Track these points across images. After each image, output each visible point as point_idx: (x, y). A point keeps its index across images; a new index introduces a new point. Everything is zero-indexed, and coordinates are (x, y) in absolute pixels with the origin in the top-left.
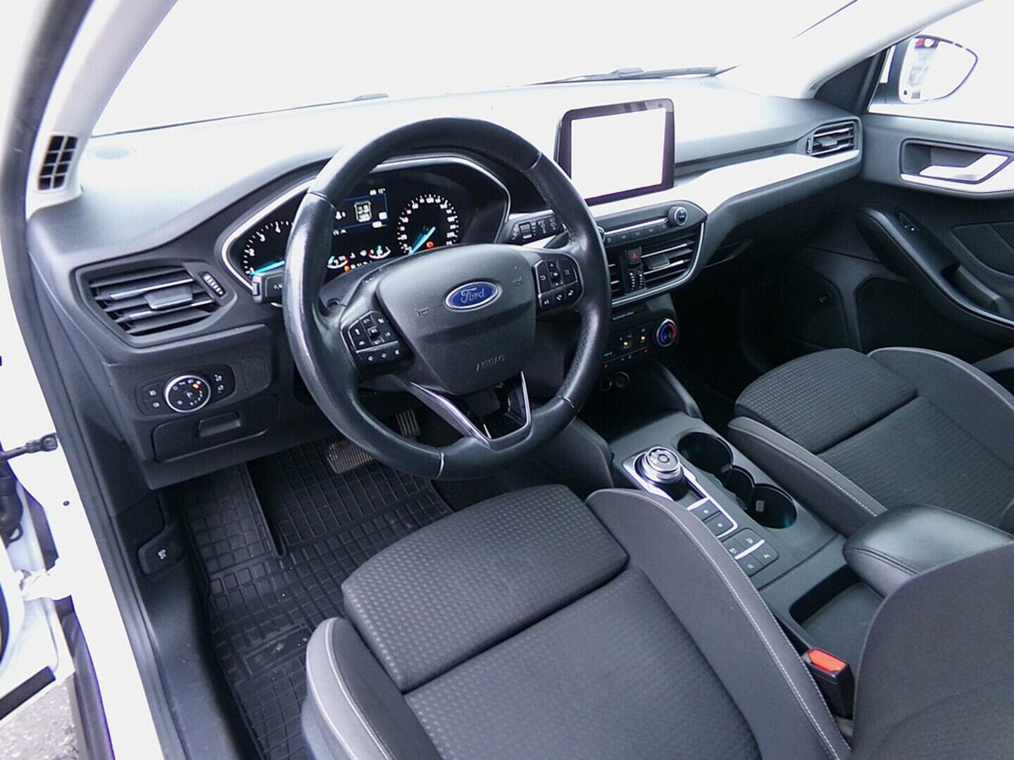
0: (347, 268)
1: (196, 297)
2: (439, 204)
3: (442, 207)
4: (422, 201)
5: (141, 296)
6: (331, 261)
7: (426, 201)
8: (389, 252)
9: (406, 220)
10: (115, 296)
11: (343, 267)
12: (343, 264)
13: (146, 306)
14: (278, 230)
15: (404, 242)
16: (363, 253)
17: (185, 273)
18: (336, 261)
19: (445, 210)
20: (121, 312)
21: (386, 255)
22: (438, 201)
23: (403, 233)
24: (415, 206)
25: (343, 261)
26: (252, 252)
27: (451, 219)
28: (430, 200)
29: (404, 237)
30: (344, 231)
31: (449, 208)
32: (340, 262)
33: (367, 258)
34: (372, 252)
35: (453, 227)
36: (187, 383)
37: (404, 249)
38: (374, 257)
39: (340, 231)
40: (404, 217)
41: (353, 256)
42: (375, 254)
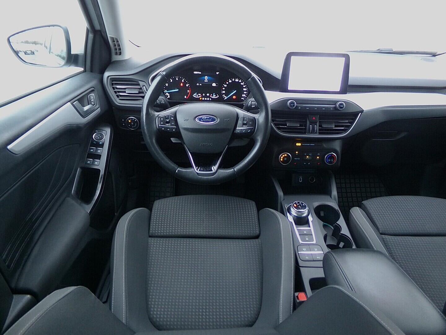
0: (201, 99)
1: (140, 93)
2: (240, 82)
3: (242, 84)
4: (233, 80)
5: (125, 88)
6: (195, 94)
7: (235, 80)
8: (218, 96)
9: (226, 86)
10: (118, 87)
11: (199, 98)
12: (199, 97)
13: (125, 92)
14: (177, 79)
15: (224, 94)
16: (208, 95)
17: (139, 85)
18: (197, 95)
19: (243, 85)
20: (119, 92)
21: (216, 97)
22: (240, 81)
23: (223, 90)
24: (230, 81)
25: (200, 96)
26: (167, 85)
27: (244, 89)
28: (237, 80)
29: (224, 92)
30: (201, 85)
31: (244, 85)
32: (198, 96)
33: (209, 97)
34: (211, 95)
35: (245, 93)
36: (132, 119)
37: (223, 96)
38: (212, 97)
39: (199, 84)
40: (225, 84)
41: (204, 95)
42: (212, 96)
